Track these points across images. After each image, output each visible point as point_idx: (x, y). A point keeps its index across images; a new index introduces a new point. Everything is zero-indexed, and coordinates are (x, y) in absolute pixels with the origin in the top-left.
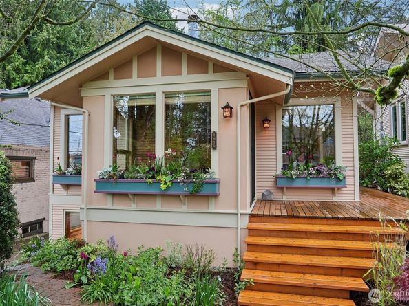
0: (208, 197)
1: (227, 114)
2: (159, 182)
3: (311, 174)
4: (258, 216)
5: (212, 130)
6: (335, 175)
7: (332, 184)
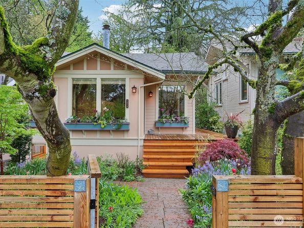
0: (124, 131)
1: (134, 91)
2: (100, 124)
3: (172, 121)
4: (148, 140)
5: (126, 99)
6: (184, 121)
7: (182, 125)
